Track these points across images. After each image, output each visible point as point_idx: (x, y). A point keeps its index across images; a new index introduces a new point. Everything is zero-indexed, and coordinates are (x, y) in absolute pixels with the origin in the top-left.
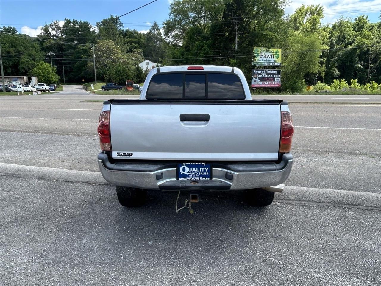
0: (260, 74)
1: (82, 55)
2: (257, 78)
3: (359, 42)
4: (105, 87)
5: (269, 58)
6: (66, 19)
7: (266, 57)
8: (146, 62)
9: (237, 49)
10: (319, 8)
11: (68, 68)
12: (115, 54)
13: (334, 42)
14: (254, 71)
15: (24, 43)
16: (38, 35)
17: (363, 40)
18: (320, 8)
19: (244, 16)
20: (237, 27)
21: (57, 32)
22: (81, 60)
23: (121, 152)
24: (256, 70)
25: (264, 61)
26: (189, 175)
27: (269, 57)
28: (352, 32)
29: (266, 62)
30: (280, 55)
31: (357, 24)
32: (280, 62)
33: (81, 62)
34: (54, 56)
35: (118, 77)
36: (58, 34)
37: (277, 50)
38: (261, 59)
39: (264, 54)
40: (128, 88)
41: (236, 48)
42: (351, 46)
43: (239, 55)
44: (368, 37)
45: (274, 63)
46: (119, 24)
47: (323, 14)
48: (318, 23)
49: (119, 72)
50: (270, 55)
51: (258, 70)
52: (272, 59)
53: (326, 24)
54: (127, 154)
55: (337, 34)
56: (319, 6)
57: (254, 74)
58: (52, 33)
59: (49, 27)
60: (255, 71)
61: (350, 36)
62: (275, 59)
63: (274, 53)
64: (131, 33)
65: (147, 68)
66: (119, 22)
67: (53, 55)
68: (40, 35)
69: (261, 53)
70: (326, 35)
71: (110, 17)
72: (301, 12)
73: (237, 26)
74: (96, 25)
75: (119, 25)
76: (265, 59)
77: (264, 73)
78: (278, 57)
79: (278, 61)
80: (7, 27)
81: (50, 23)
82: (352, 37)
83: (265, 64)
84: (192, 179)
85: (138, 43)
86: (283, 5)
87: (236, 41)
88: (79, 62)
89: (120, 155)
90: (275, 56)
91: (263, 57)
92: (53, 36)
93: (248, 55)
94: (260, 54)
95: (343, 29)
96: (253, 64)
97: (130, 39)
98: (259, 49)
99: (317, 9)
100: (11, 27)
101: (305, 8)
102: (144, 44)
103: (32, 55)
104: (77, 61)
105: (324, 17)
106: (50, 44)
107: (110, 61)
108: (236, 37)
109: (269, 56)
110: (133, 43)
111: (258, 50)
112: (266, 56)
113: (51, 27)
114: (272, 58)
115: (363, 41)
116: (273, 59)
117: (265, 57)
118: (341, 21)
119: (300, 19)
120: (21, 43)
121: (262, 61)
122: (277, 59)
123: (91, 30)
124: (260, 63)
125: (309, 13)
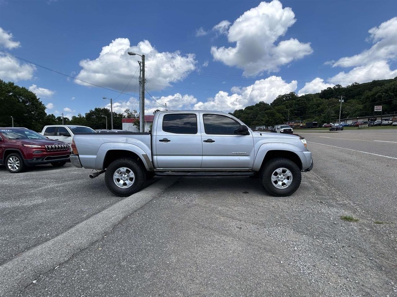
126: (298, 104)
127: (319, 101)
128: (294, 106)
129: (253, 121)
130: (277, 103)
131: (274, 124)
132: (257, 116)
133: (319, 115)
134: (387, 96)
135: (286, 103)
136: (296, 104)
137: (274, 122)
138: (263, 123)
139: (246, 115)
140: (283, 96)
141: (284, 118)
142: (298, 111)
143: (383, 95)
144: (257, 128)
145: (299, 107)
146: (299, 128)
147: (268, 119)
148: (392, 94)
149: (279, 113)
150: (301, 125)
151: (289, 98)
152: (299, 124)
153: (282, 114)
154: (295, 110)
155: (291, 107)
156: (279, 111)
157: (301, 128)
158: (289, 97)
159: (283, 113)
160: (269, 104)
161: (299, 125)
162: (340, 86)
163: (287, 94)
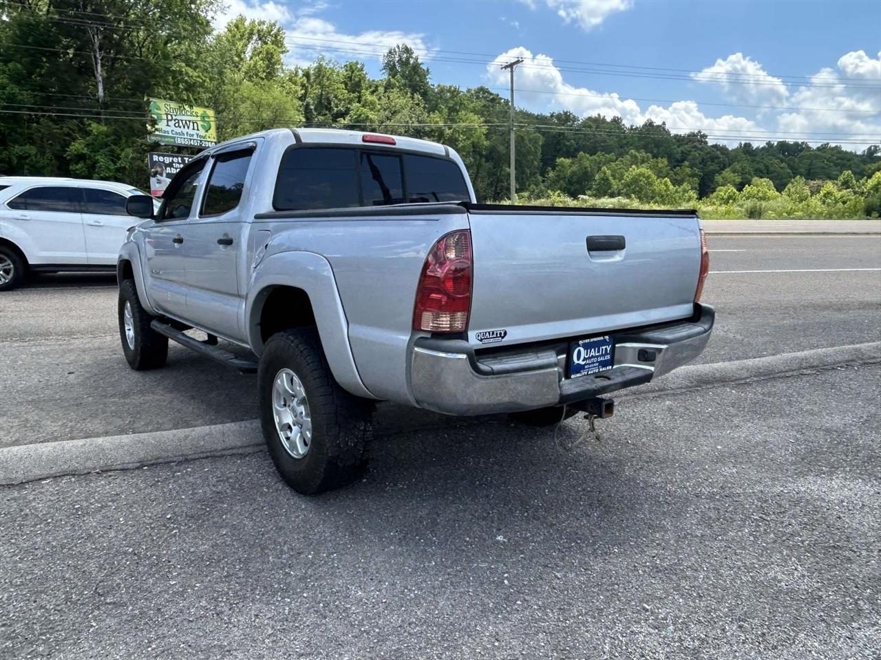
0: (170, 165)
2: (164, 175)
3: (358, 113)
5: (188, 128)
7: (181, 124)
9: (104, 97)
10: (275, 30)
13: (312, 107)
14: (154, 156)
17: (364, 110)
18: (279, 31)
19: (115, 14)
20: (96, 41)
23: (486, 331)
24: (159, 155)
25: (177, 133)
26: (585, 364)
27: (186, 126)
28: (343, 93)
29: (181, 138)
30: (213, 125)
31: (349, 77)
32: (215, 140)
37: (205, 112)
38: (169, 129)
39: (174, 118)
41: (101, 92)
42: (344, 119)
43: (112, 114)
44: (372, 106)
45: (201, 141)
47: (286, 45)
48: (278, 62)
50: (190, 121)
51: (164, 156)
52: (194, 132)
53: (292, 68)
54: (497, 334)
55: (316, 91)
56: (274, 25)
57: (154, 164)
60: (155, 158)
61: (340, 100)
62: (202, 132)
63: (197, 116)
69: (167, 114)
70: (296, 92)
72: (240, 32)
73: (96, 37)
76: (178, 130)
77: (178, 163)
78: (209, 129)
79: (209, 137)
82: (343, 102)
83: (180, 141)
84: (589, 373)
86: (209, 9)
87: (98, 75)
89: (484, 339)
90: (202, 125)
91: (171, 123)
93: (137, 115)
94: (164, 117)
95: (327, 84)
96: (151, 139)
98: (161, 104)
99: (272, 30)
101: (247, 24)
105: (288, 51)
108: (96, 64)
109: (186, 123)
111: (159, 107)
112: (180, 122)
114: (194, 129)
115: (364, 114)
116: (198, 132)
117: (177, 125)
118: (321, 65)
119: (240, 47)
121: (170, 135)
122: (207, 131)
124: (166, 140)
125: (255, 37)
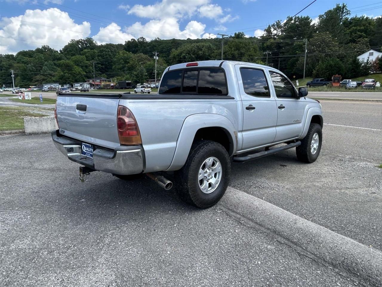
1: (297, 52)
4: (311, 83)
6: (288, 17)
8: (370, 53)
11: (283, 65)
12: (330, 46)
15: (246, 46)
16: (261, 36)
21: (278, 31)
22: (295, 57)
33: (295, 58)
34: (271, 54)
35: (328, 72)
36: (279, 33)
40: (333, 84)
46: (345, 12)
49: (330, 66)
58: (273, 33)
59: (272, 27)
64: (357, 21)
65: (368, 60)
66: (345, 10)
67: (269, 54)
68: (262, 36)
71: (335, 7)
74: (319, 17)
75: (345, 14)
80: (237, 33)
81: (273, 24)
85: (365, 31)
88: (293, 58)
92: (274, 36)
97: (355, 28)
100: (241, 33)
102: (373, 31)
103: (251, 56)
104: (291, 57)
106: (270, 44)
107: (323, 55)
110: (358, 31)
113: (273, 27)
120: (244, 45)
123: (311, 24)
126: (102, 56)
127: (125, 55)
128: (97, 58)
129: (36, 75)
130: (71, 51)
131: (72, 81)
132: (42, 68)
133: (129, 73)
134: (190, 57)
135: (85, 53)
136: (98, 56)
137: (72, 79)
138: (54, 79)
139: (23, 65)
140: (78, 42)
141: (85, 74)
142: (102, 65)
143: (187, 56)
144: (45, 87)
145: (103, 60)
146: (109, 89)
147: (62, 73)
148: (194, 56)
149: (78, 65)
150: (112, 84)
151: (86, 46)
152: (108, 83)
153: (82, 68)
154: (99, 64)
155: (93, 59)
156: (77, 63)
157: (113, 89)
158: (86, 44)
159: (83, 66)
160: (57, 52)
161: (110, 85)
162: (144, 39)
163: (83, 39)
